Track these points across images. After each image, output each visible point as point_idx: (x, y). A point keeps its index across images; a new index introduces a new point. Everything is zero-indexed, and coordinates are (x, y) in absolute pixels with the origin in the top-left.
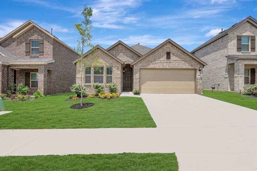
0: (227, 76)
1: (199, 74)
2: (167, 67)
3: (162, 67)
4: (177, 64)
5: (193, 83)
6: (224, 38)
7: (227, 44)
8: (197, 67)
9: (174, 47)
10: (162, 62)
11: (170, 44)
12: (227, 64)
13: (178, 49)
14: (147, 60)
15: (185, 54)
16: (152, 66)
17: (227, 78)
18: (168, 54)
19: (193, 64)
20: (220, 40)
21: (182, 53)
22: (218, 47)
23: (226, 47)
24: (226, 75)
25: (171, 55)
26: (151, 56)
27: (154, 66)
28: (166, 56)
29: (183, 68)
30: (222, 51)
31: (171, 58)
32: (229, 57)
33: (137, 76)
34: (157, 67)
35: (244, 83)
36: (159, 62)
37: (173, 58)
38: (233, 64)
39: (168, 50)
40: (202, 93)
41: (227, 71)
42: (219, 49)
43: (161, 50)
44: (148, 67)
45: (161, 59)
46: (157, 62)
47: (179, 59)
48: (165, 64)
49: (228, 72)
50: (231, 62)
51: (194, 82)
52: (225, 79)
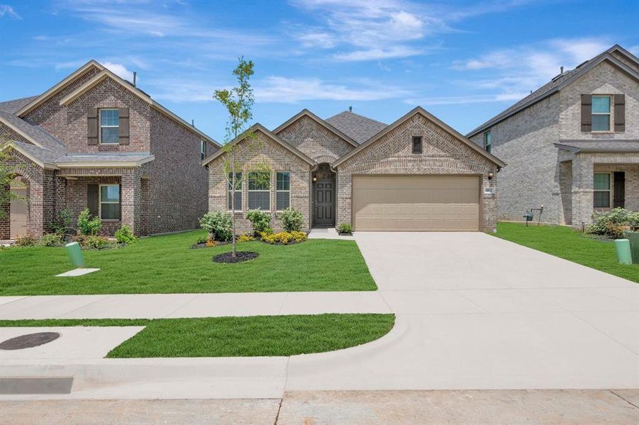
0: (558, 190)
1: (488, 187)
2: (415, 171)
3: (402, 172)
4: (438, 164)
5: (475, 206)
6: (552, 98)
7: (558, 114)
8: (485, 170)
9: (429, 124)
10: (401, 161)
11: (421, 119)
12: (558, 161)
13: (439, 131)
14: (369, 155)
15: (456, 142)
16: (378, 169)
17: (558, 194)
18: (417, 141)
19: (475, 163)
20: (544, 103)
21: (449, 138)
22: (541, 120)
23: (556, 122)
24: (557, 187)
25: (424, 143)
26: (378, 146)
27: (383, 168)
28: (411, 145)
29: (450, 172)
30: (549, 130)
31: (424, 150)
32: (562, 147)
33: (345, 191)
34: (392, 172)
35: (592, 207)
36: (396, 159)
37: (428, 149)
38: (570, 162)
39: (416, 133)
40: (495, 231)
41: (558, 178)
42: (542, 125)
43: (399, 133)
44: (372, 171)
45: (400, 153)
46: (391, 159)
47: (442, 154)
48: (410, 165)
49: (561, 180)
50: (566, 158)
51: (477, 204)
52: (554, 197)
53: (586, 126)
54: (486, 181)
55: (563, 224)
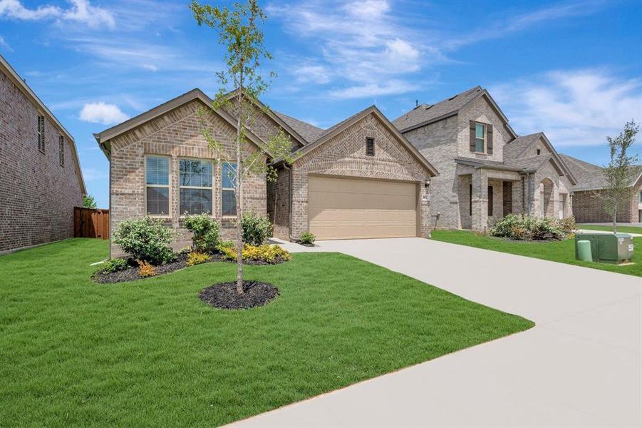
0: (456, 199)
1: (425, 194)
2: (369, 175)
3: (357, 174)
4: (388, 168)
5: (413, 213)
6: (449, 120)
7: (456, 134)
8: (422, 178)
9: (380, 126)
10: (355, 163)
11: (374, 119)
12: (456, 174)
13: (389, 134)
14: (326, 152)
15: (402, 147)
16: (335, 170)
17: (456, 203)
18: (370, 142)
19: (416, 171)
20: (441, 124)
21: (397, 143)
22: (436, 139)
23: (455, 141)
24: (454, 196)
25: (376, 146)
26: (334, 143)
27: (340, 170)
28: (365, 147)
29: (397, 178)
30: (445, 147)
31: (376, 152)
32: (460, 162)
33: (301, 193)
34: (348, 174)
35: (487, 214)
36: (352, 159)
37: (380, 153)
38: (470, 176)
39: (369, 134)
40: (430, 236)
41: (456, 189)
42: (438, 143)
43: (354, 132)
44: (328, 172)
45: (355, 154)
46: (347, 159)
47: (391, 158)
48: (364, 167)
49: (459, 191)
50: (465, 171)
51: (414, 211)
52: (452, 205)
53: (473, 147)
54: (423, 189)
55: (460, 228)
